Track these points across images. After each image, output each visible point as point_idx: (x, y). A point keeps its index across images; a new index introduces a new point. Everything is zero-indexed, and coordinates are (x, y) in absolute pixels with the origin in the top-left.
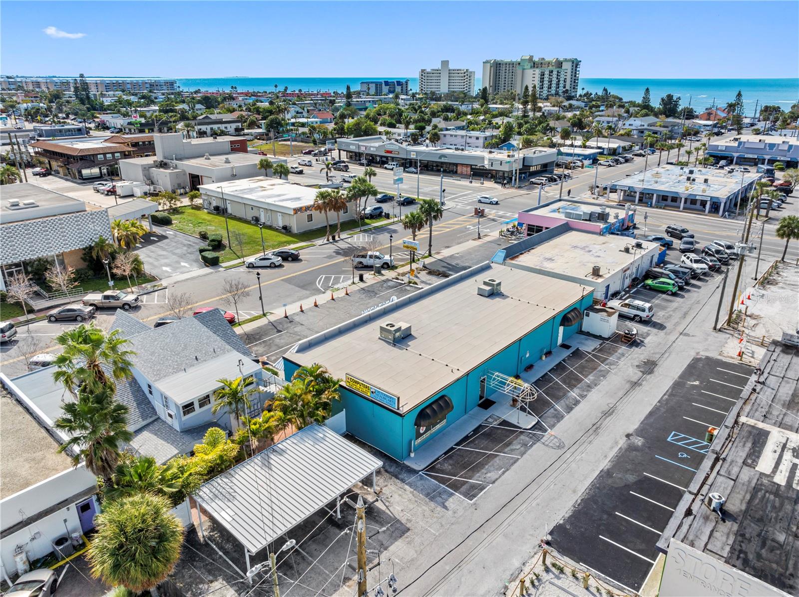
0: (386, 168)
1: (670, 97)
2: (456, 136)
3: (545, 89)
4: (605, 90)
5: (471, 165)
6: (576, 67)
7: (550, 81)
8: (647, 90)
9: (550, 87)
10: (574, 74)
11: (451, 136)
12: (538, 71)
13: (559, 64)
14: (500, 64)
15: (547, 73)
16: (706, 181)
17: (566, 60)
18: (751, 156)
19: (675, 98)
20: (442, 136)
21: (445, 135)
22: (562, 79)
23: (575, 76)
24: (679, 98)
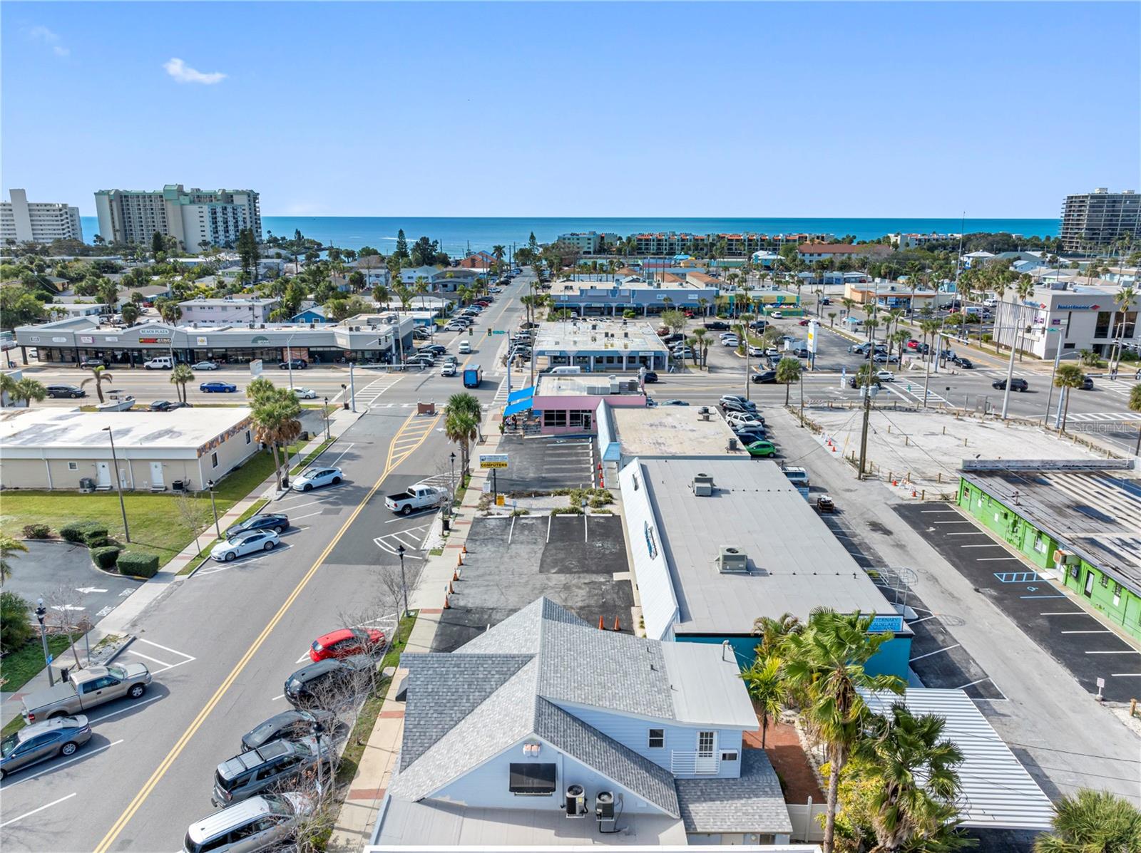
0: (149, 368)
1: (425, 240)
2: (211, 308)
3: (221, 233)
4: (298, 233)
5: (308, 348)
6: (254, 202)
7: (226, 222)
8: (401, 232)
9: (227, 231)
10: (253, 212)
11: (202, 308)
12: (206, 209)
13: (229, 197)
14: (126, 197)
15: (219, 210)
16: (626, 335)
17: (238, 192)
18: (598, 305)
19: (431, 242)
20: (184, 310)
21: (189, 308)
22: (240, 219)
23: (256, 214)
24: (436, 242)
